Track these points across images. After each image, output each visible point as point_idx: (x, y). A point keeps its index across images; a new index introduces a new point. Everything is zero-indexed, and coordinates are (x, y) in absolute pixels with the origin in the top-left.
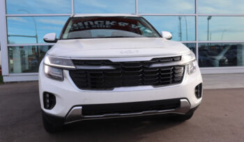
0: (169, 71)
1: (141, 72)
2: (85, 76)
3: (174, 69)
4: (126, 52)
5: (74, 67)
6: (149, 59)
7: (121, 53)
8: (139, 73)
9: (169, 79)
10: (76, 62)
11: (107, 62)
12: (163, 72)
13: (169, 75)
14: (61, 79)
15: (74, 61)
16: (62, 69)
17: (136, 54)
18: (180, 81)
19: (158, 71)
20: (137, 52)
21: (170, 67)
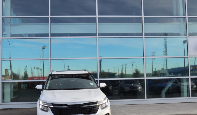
0: (91, 108)
1: (79, 109)
2: (57, 110)
3: (93, 107)
4: (73, 101)
5: (52, 107)
6: (82, 103)
7: (72, 101)
8: (78, 109)
9: (91, 112)
10: (53, 104)
11: (65, 105)
12: (88, 109)
13: (91, 110)
14: (47, 111)
15: (52, 104)
16: (48, 107)
17: (77, 101)
18: (96, 112)
19: (86, 108)
20: (78, 100)
21: (92, 106)
